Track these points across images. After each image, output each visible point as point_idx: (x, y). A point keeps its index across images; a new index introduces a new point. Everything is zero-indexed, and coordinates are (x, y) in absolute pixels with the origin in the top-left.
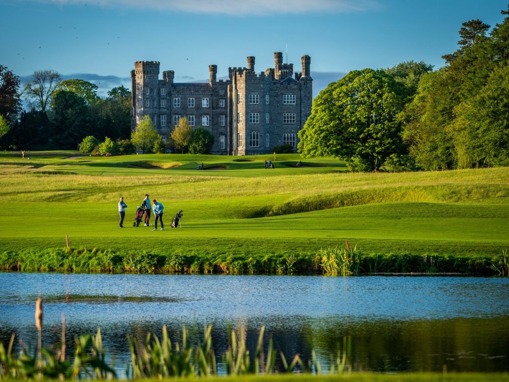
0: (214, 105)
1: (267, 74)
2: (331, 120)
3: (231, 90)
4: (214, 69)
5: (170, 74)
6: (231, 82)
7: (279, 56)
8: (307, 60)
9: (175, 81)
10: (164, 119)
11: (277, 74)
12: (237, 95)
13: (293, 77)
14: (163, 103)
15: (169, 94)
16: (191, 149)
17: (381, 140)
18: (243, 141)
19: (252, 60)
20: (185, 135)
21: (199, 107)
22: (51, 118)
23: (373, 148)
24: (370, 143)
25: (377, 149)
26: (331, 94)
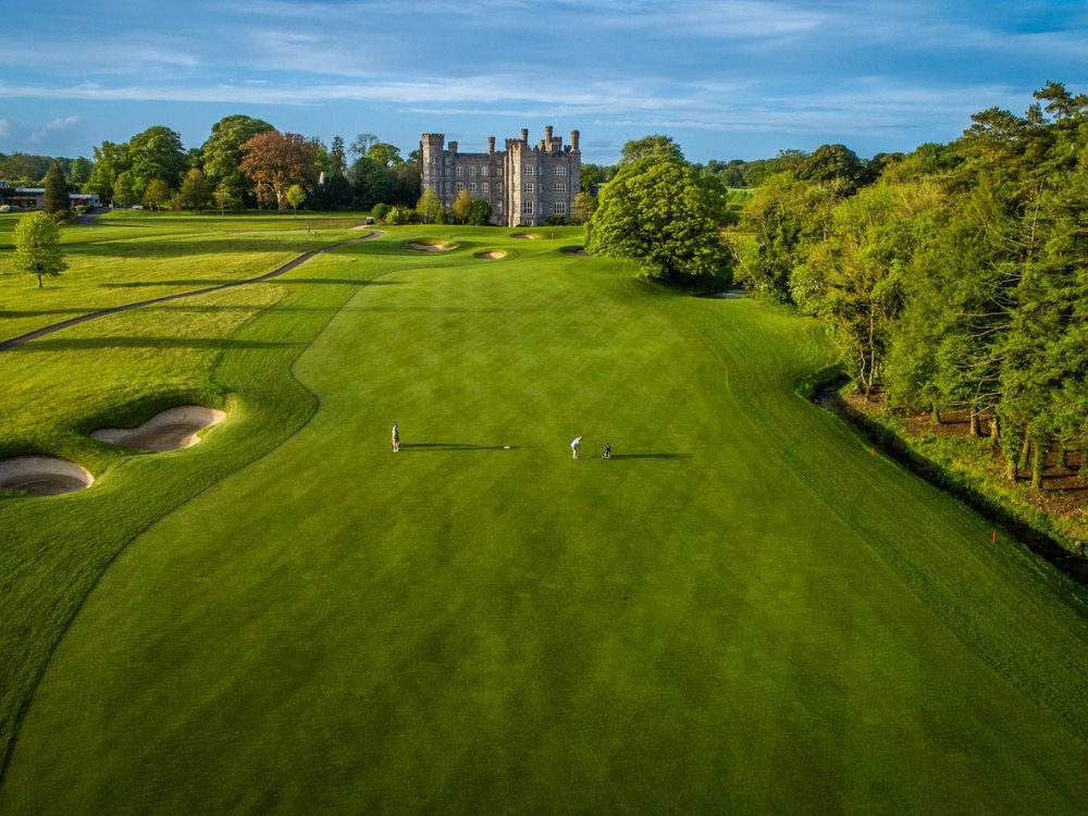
0: (493, 174)
1: (540, 147)
2: (624, 215)
3: (508, 161)
4: (492, 140)
5: (453, 145)
6: (508, 153)
7: (550, 129)
8: (576, 134)
9: (459, 151)
10: (448, 185)
11: (549, 148)
12: (513, 167)
13: (563, 149)
14: (448, 171)
15: (453, 164)
16: (471, 219)
17: (682, 240)
18: (518, 209)
19: (526, 132)
20: (465, 207)
21: (479, 175)
22: (352, 181)
23: (673, 250)
24: (670, 243)
25: (679, 252)
26: (624, 184)
